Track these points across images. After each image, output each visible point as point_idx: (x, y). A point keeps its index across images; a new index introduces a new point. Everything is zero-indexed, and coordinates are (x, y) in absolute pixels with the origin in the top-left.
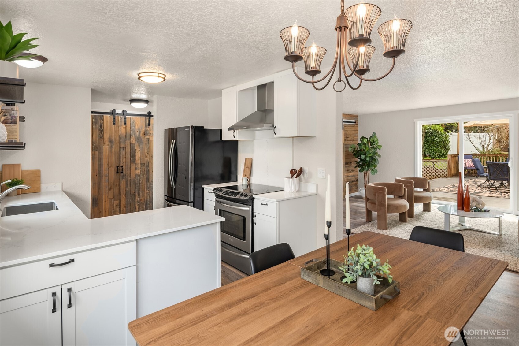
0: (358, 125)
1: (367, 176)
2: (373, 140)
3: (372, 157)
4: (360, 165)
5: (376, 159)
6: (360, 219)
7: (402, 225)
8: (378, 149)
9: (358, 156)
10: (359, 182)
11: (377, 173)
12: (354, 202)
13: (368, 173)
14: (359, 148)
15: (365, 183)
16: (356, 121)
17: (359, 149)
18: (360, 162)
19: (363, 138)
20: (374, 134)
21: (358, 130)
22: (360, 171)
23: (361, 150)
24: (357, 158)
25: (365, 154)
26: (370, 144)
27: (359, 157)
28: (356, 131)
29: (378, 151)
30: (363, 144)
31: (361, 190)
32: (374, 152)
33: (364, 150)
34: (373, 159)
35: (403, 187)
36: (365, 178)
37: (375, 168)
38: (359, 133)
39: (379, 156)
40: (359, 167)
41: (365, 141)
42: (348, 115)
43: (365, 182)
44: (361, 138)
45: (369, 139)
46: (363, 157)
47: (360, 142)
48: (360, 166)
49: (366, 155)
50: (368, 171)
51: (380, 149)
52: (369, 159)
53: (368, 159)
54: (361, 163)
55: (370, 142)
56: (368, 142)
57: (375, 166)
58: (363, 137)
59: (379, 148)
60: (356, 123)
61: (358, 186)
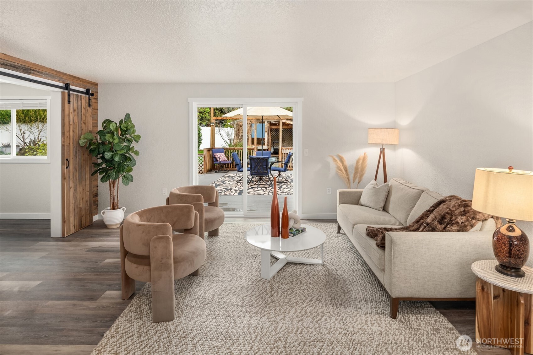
0: (97, 99)
1: (116, 188)
2: (126, 126)
3: (123, 156)
4: (103, 168)
5: (131, 158)
6: (108, 292)
7: (194, 286)
8: (135, 140)
9: (99, 154)
10: (99, 198)
11: (132, 181)
12: (91, 239)
13: (117, 183)
14: (101, 138)
15: (112, 200)
16: (95, 94)
17: (100, 142)
18: (101, 163)
19: (108, 122)
20: (128, 116)
21: (97, 110)
22: (102, 180)
23: (103, 143)
24: (97, 156)
25: (111, 150)
26: (120, 133)
27: (101, 155)
28: (95, 111)
29: (134, 144)
30: (108, 133)
31: (104, 213)
32: (129, 146)
33: (110, 143)
34: (125, 158)
35: (193, 212)
36: (110, 190)
37: (129, 173)
38: (99, 114)
39: (137, 153)
40: (100, 173)
41: (112, 127)
42: (79, 78)
43: (112, 197)
44: (104, 122)
45: (118, 125)
46: (108, 155)
47: (102, 129)
48: (103, 171)
49: (113, 152)
50: (117, 180)
51: (137, 142)
52: (119, 158)
53: (117, 159)
54: (104, 166)
55: (121, 129)
56: (117, 129)
57: (131, 170)
58: (107, 120)
59: (137, 139)
60: (94, 97)
61: (97, 205)
